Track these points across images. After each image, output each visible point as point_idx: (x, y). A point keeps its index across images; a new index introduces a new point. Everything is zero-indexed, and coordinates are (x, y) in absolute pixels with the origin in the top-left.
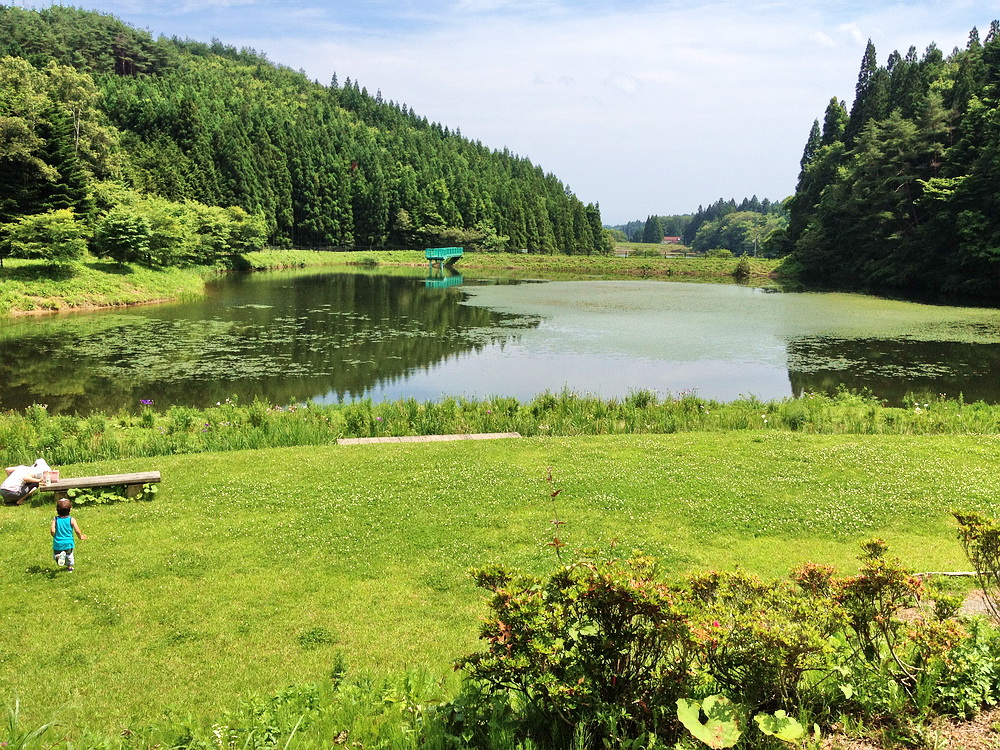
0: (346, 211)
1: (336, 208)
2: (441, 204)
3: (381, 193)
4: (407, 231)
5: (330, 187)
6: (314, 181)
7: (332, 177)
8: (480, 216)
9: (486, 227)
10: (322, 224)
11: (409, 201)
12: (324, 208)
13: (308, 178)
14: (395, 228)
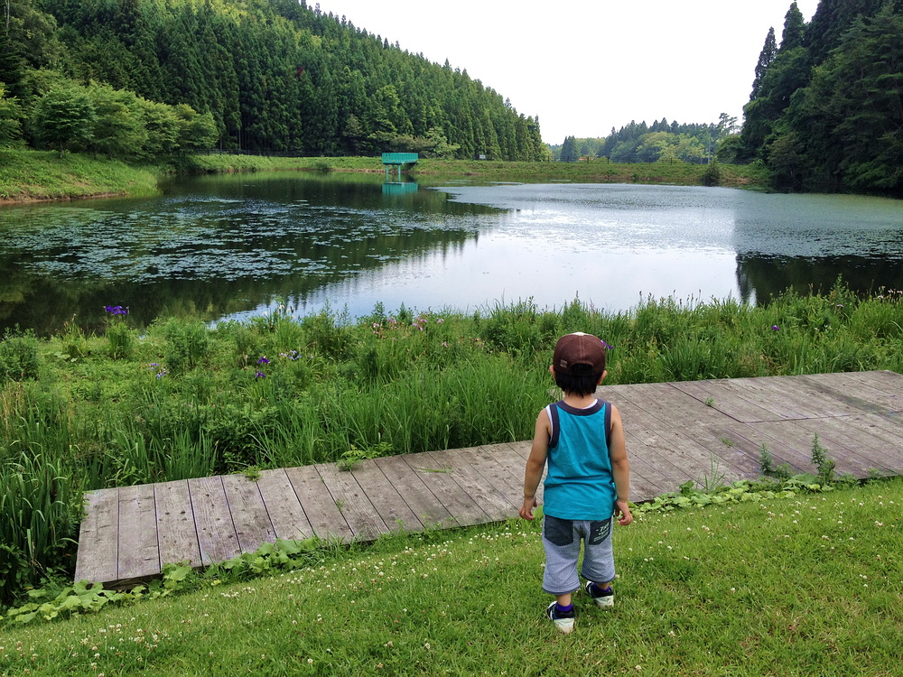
0: (295, 115)
1: (285, 113)
2: (391, 110)
3: (330, 98)
4: (357, 138)
5: (278, 91)
6: (262, 84)
7: (280, 81)
8: (430, 124)
9: (436, 135)
10: (270, 129)
11: (358, 106)
12: (271, 111)
13: (255, 80)
14: (345, 134)
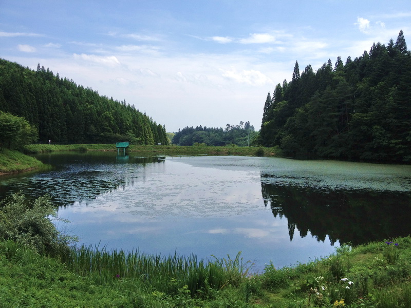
0: (64, 125)
1: (59, 124)
2: (110, 123)
3: (81, 117)
4: (94, 135)
5: (56, 114)
6: (49, 111)
7: (57, 109)
8: (127, 129)
9: (130, 134)
10: (52, 132)
11: (94, 121)
12: (52, 123)
13: (46, 109)
14: (88, 133)
